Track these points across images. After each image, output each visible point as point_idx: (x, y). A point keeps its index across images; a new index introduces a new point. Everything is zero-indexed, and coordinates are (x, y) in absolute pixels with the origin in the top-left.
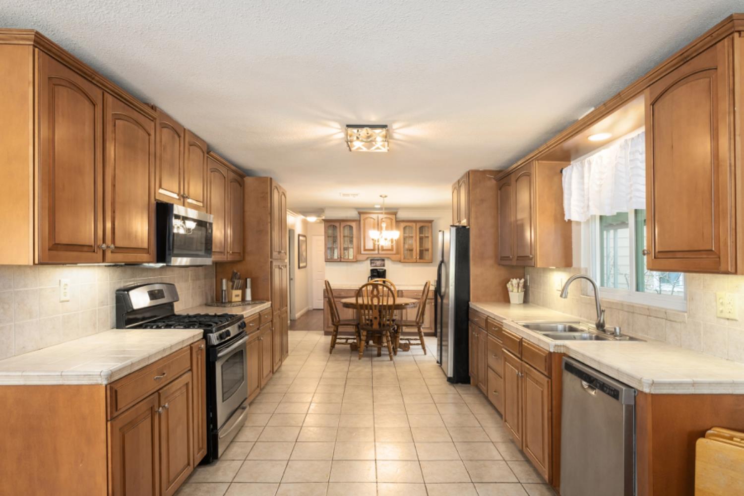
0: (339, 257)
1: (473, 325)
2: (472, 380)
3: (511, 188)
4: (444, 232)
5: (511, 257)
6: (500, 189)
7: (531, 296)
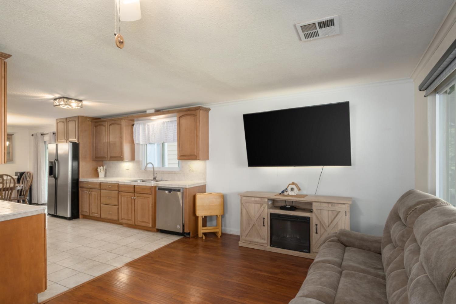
1: (84, 189)
2: (81, 216)
3: (105, 128)
4: (58, 144)
5: (106, 157)
6: (96, 127)
7: (108, 174)
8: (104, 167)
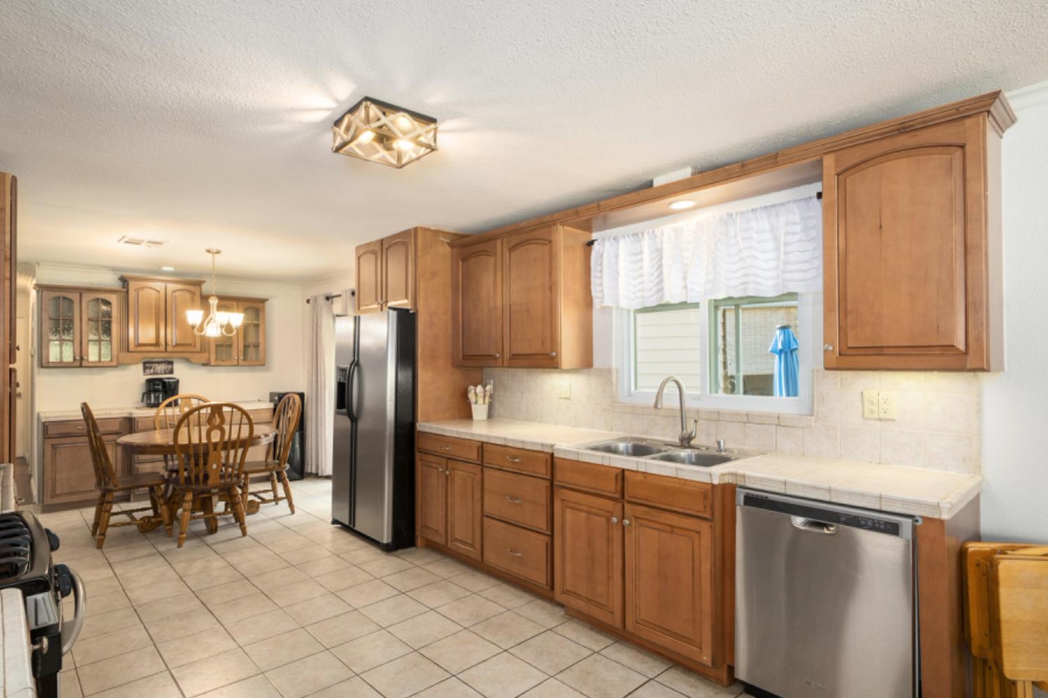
0: (78, 358)
1: (430, 458)
2: (419, 541)
3: (496, 260)
4: (359, 317)
5: (498, 355)
6: (464, 260)
7: (498, 409)
8: (489, 387)
